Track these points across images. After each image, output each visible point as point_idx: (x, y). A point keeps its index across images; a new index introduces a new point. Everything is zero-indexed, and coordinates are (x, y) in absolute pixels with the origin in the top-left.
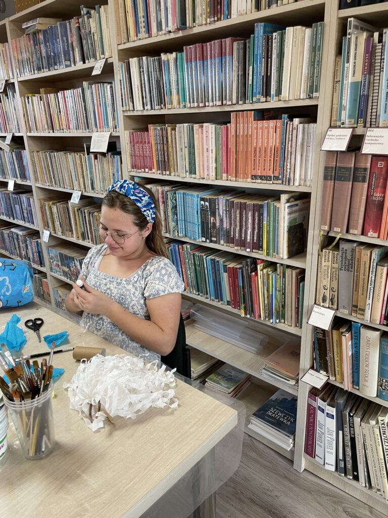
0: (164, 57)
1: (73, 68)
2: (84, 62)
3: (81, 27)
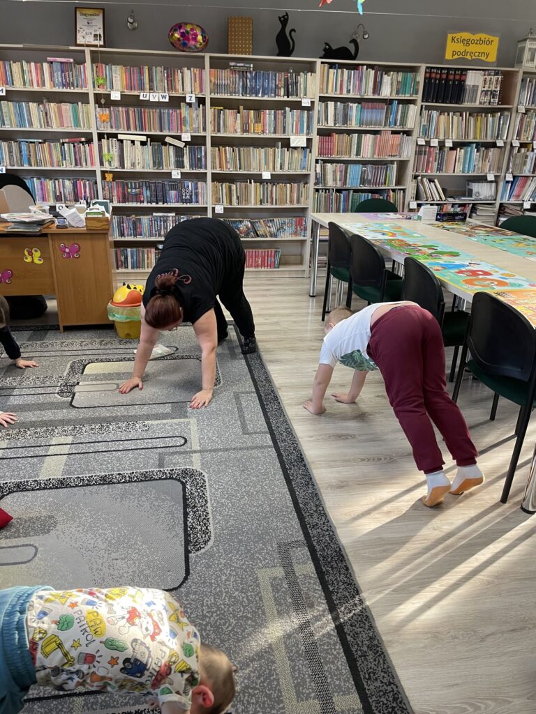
0: (351, 104)
1: (277, 98)
2: (288, 97)
3: (289, 78)
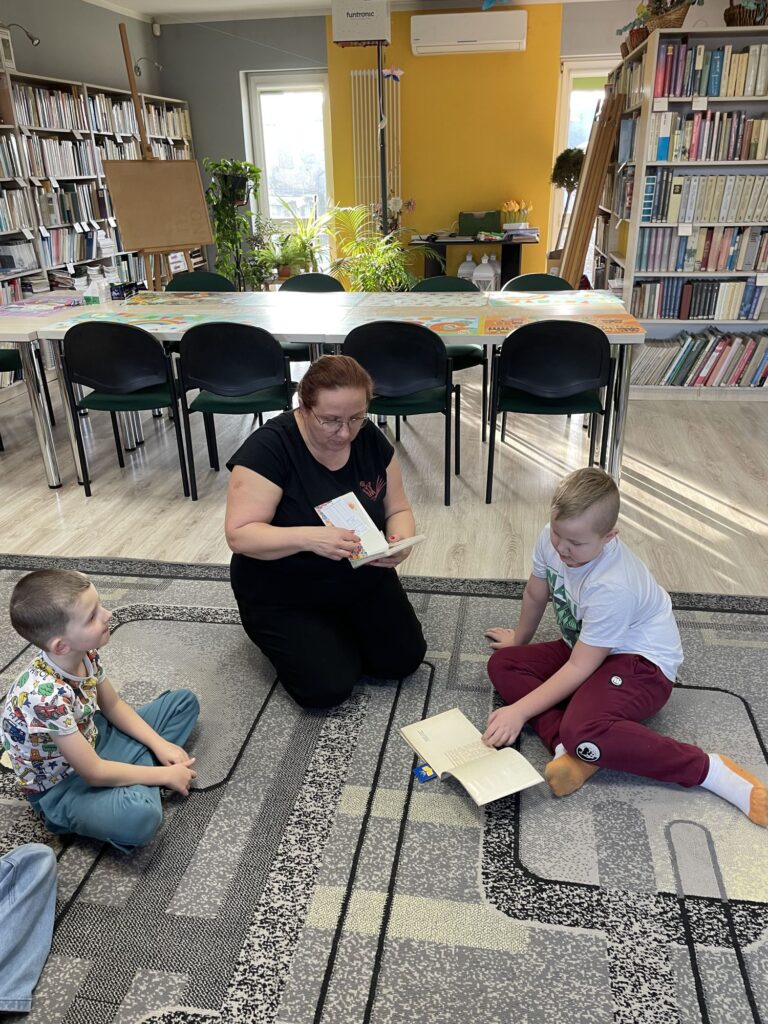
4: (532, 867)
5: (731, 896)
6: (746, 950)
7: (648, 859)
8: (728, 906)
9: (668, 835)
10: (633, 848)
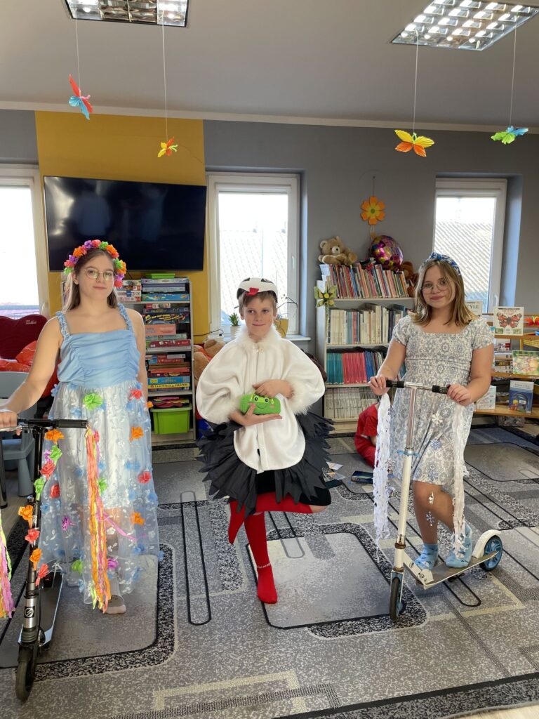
4: (350, 534)
5: (279, 540)
6: (274, 529)
7: (309, 545)
8: (280, 537)
9: (303, 553)
10: (315, 546)
